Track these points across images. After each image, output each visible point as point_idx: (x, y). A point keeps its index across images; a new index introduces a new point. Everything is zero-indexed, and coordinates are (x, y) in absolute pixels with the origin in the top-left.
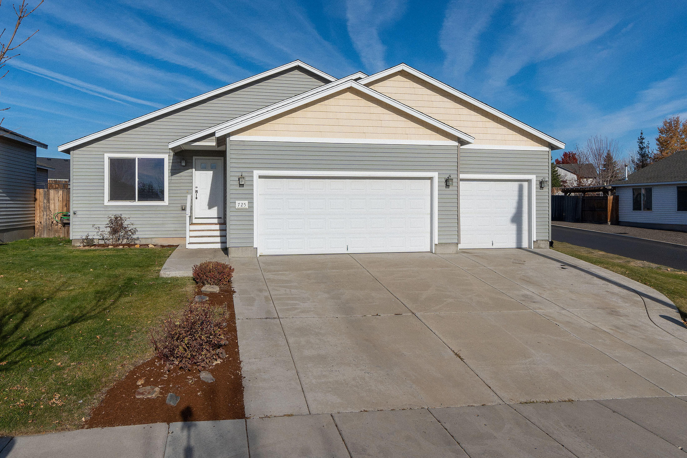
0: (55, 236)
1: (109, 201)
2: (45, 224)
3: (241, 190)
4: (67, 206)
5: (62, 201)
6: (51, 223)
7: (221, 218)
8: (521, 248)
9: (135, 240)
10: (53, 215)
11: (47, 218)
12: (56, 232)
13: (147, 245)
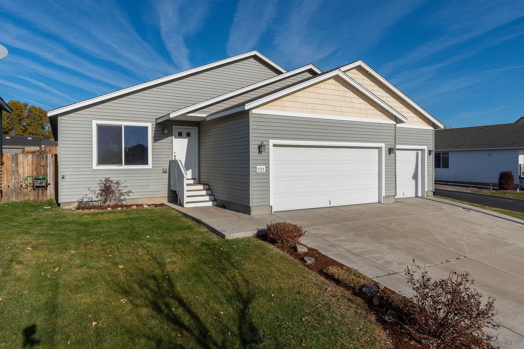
0: (25, 199)
1: (97, 165)
2: (13, 188)
3: (260, 157)
4: (37, 170)
5: (31, 164)
6: (19, 187)
7: (195, 179)
8: (417, 197)
9: (122, 201)
10: (22, 179)
11: (16, 182)
12: (26, 195)
13: (142, 205)
